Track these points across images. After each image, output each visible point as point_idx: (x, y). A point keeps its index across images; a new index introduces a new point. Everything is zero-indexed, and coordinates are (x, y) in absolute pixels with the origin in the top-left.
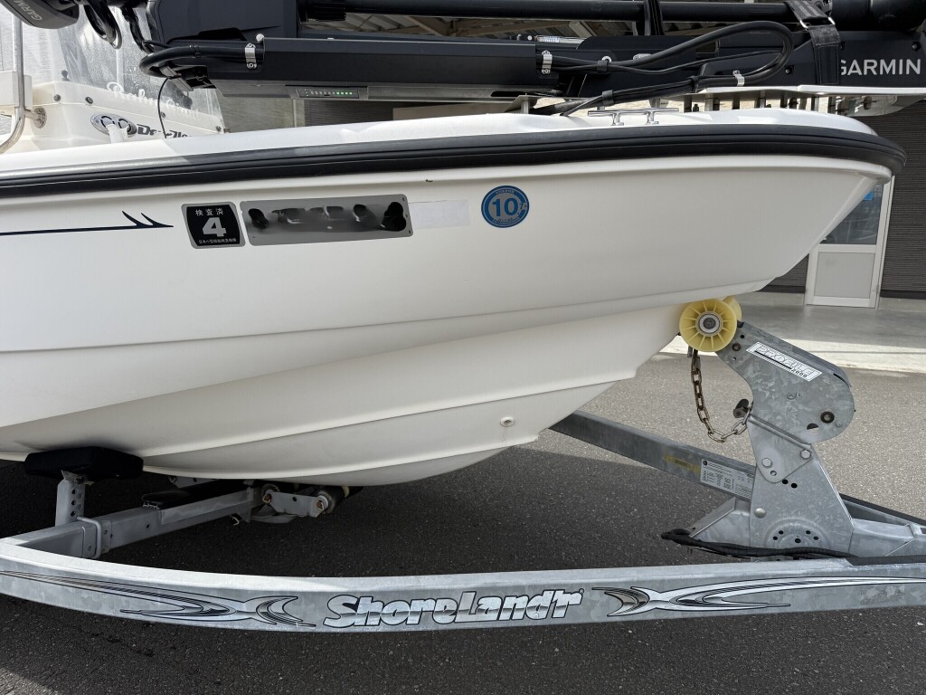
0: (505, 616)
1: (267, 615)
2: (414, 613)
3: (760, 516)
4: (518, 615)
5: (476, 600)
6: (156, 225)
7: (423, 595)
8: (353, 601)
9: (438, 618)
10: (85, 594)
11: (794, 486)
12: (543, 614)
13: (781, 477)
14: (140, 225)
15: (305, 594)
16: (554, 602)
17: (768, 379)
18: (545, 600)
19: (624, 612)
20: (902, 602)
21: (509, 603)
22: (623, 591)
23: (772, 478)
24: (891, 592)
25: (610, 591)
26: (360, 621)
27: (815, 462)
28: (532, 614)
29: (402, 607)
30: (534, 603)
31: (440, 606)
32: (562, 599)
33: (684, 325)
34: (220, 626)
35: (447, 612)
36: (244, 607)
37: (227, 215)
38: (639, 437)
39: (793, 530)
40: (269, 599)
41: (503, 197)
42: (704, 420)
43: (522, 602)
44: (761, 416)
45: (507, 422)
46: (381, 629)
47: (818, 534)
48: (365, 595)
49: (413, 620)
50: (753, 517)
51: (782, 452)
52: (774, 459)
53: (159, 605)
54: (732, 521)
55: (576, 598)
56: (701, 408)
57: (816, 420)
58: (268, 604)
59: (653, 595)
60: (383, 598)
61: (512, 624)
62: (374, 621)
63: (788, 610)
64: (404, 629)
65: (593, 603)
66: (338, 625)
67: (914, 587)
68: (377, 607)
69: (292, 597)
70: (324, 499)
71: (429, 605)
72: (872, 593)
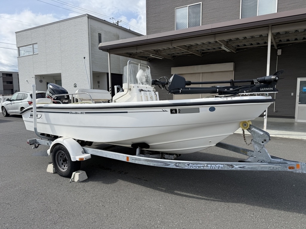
0: (211, 168)
1: (176, 166)
2: (198, 166)
3: (255, 158)
4: (213, 168)
5: (207, 165)
6: (166, 111)
7: (199, 164)
8: (189, 164)
9: (201, 168)
10: (148, 162)
11: (261, 152)
12: (217, 168)
13: (258, 151)
14: (164, 111)
15: (181, 162)
16: (219, 166)
17: (255, 134)
18: (218, 166)
19: (230, 169)
20: (277, 170)
21: (212, 166)
22: (230, 165)
23: (257, 151)
24: (275, 168)
25: (228, 165)
26: (190, 167)
27: (264, 148)
28: (216, 168)
29: (196, 165)
30: (216, 166)
31: (202, 165)
32: (220, 166)
33: (241, 125)
34: (169, 167)
35: (202, 167)
36: (173, 164)
37: (176, 110)
38: (236, 147)
39: (261, 160)
40: (176, 163)
41: (212, 108)
42: (245, 142)
43: (214, 166)
44: (254, 140)
45: (210, 141)
46: (193, 169)
47: (265, 160)
48: (190, 163)
49: (197, 167)
50: (254, 158)
51: (258, 146)
52: (257, 148)
53: (160, 164)
54: (250, 159)
55: (222, 166)
56: (245, 139)
57: (263, 141)
58: (176, 164)
59: (235, 166)
60: (193, 164)
61: (212, 169)
62: (192, 167)
63: (257, 170)
64: (196, 169)
65: (225, 167)
66: (186, 168)
67: (279, 168)
68: (192, 165)
69: (180, 163)
70: (175, 156)
71: (200, 165)
72: (272, 168)
